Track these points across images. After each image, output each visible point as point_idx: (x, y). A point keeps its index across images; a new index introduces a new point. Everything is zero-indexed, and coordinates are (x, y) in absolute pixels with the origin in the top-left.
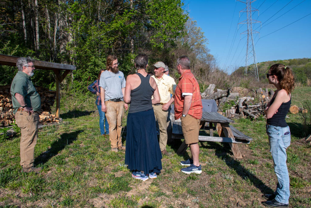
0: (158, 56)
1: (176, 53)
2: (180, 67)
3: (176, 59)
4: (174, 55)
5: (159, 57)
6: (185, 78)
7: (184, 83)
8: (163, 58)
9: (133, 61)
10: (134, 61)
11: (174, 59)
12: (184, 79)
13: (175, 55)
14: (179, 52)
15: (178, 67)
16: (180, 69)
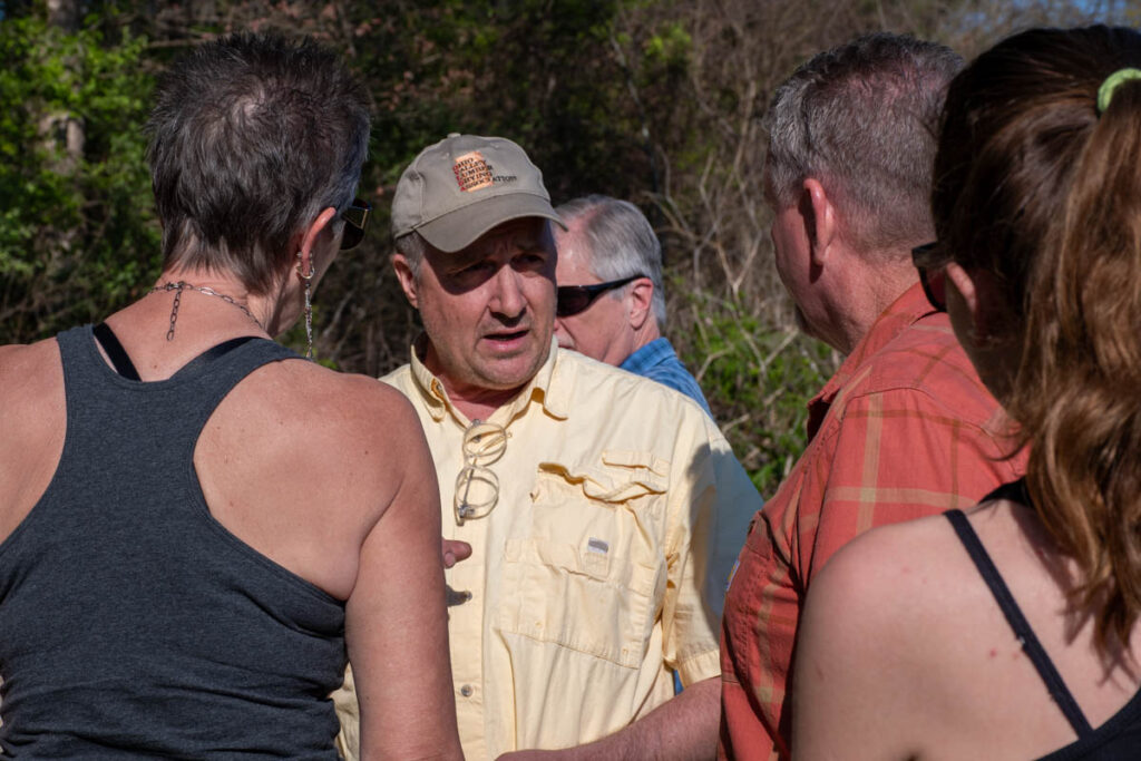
0: (436, 68)
1: (716, 26)
2: (827, 217)
3: (705, 125)
4: (677, 69)
5: (459, 88)
6: (872, 405)
7: (857, 481)
8: (522, 101)
9: (61, 135)
10: (74, 136)
11: (679, 116)
12: (861, 414)
13: (697, 60)
14: (751, 25)
15: (794, 218)
16: (830, 255)
